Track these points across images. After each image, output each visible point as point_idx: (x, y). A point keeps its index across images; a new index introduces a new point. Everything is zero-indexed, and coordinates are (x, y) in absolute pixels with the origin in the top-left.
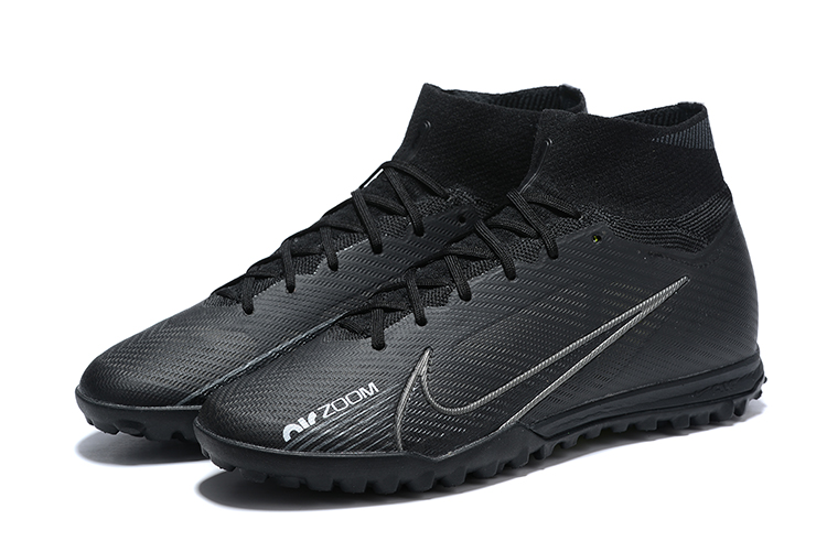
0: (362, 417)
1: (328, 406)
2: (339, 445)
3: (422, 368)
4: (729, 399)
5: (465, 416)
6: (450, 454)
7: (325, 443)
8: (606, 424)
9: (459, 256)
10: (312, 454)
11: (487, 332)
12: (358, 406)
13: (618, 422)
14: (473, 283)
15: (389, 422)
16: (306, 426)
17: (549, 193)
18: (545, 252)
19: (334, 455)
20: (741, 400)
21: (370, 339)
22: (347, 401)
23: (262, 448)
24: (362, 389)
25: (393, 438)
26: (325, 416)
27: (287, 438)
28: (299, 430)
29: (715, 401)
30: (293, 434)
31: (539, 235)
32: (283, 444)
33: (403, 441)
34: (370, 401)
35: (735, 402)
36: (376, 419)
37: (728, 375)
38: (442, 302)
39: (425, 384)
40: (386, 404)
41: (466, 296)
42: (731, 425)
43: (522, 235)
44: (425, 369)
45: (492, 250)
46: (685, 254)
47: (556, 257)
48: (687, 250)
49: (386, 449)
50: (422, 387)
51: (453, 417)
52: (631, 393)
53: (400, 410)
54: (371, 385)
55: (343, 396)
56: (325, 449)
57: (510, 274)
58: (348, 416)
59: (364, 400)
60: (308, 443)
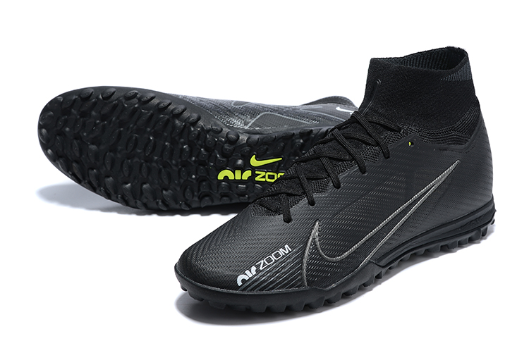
0: (284, 267)
1: (262, 261)
2: (271, 286)
3: (315, 232)
4: (478, 228)
5: (341, 262)
6: (334, 285)
7: (263, 285)
8: (413, 252)
9: (330, 158)
10: (255, 292)
11: (351, 208)
12: (280, 261)
13: (420, 249)
14: (341, 177)
15: (299, 269)
16: (251, 276)
17: (380, 115)
18: (382, 155)
19: (268, 292)
20: (485, 227)
21: (282, 215)
22: (273, 258)
23: (225, 290)
24: (281, 250)
25: (302, 279)
26: (261, 268)
27: (240, 283)
28: (247, 278)
29: (472, 231)
30: (243, 281)
31: (378, 144)
32: (237, 287)
33: (308, 281)
34: (287, 257)
35: (482, 229)
36: (291, 268)
37: (479, 214)
38: (324, 190)
39: (318, 243)
40: (297, 258)
41: (337, 186)
42: (479, 243)
43: (367, 144)
44: (317, 234)
45: (350, 154)
46: (458, 147)
47: (389, 157)
48: (460, 144)
49: (298, 287)
50: (316, 245)
51: (334, 263)
52: (427, 232)
53: (305, 261)
54: (286, 246)
55: (270, 255)
56: (262, 289)
57: (362, 170)
58: (274, 267)
59: (283, 256)
60: (252, 286)
